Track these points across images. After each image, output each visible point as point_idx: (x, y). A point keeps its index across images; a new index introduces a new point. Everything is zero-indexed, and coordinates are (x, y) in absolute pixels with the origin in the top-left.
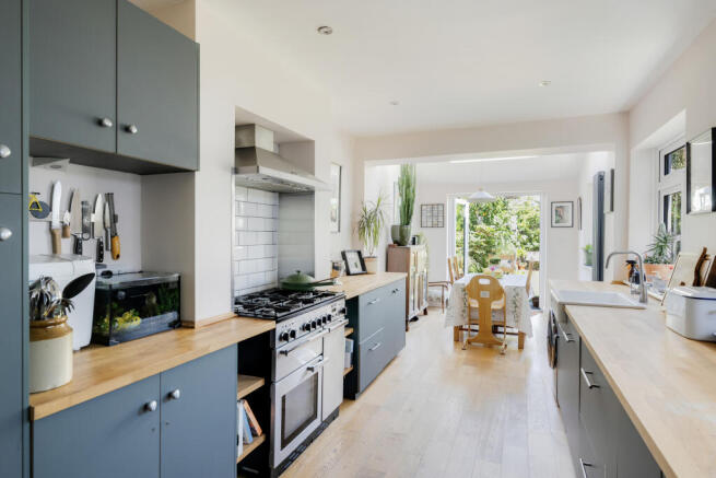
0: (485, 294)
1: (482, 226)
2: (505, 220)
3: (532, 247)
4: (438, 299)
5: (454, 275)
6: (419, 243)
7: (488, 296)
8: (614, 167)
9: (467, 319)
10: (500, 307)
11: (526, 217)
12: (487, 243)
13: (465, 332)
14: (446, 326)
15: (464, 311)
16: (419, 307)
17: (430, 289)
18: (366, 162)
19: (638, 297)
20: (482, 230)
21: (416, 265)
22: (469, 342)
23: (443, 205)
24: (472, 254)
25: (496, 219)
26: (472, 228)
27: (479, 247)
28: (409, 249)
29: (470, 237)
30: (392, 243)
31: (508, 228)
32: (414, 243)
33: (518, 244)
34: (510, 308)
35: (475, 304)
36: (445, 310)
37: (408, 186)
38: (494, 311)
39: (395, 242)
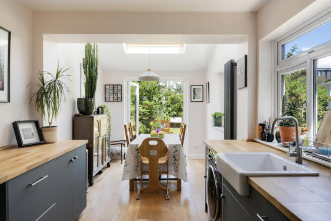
0: (154, 153)
1: (147, 102)
2: (160, 99)
3: (172, 114)
4: (118, 154)
5: (129, 137)
6: (102, 113)
7: (156, 154)
8: (247, 54)
9: (140, 172)
10: (164, 162)
11: (169, 97)
12: (149, 112)
13: (138, 181)
14: (123, 179)
15: (137, 166)
16: (102, 163)
17: (112, 147)
18: (44, 36)
19: (294, 158)
20: (146, 104)
21: (99, 130)
22: (142, 191)
23: (121, 85)
24: (141, 120)
25: (155, 98)
26: (141, 103)
27: (144, 114)
28: (93, 118)
29: (139, 109)
30: (78, 113)
31: (161, 103)
32: (98, 113)
33: (167, 113)
34: (172, 161)
35: (146, 161)
36: (124, 161)
37: (91, 66)
38: (161, 164)
39: (81, 112)
